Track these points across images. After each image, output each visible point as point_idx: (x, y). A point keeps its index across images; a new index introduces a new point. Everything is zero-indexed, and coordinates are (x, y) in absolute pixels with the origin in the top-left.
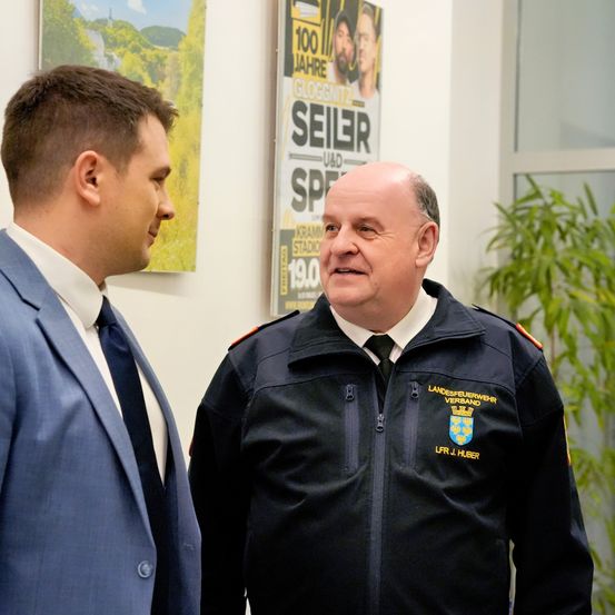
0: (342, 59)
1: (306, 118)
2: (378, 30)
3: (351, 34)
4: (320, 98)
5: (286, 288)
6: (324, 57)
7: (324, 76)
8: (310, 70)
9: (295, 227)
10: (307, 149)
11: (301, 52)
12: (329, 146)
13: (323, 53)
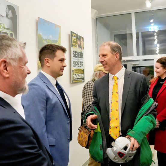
0: (79, 45)
1: (75, 53)
3: (80, 41)
4: (76, 50)
5: (73, 79)
9: (74, 70)
10: (75, 58)
11: (74, 44)
12: (78, 57)
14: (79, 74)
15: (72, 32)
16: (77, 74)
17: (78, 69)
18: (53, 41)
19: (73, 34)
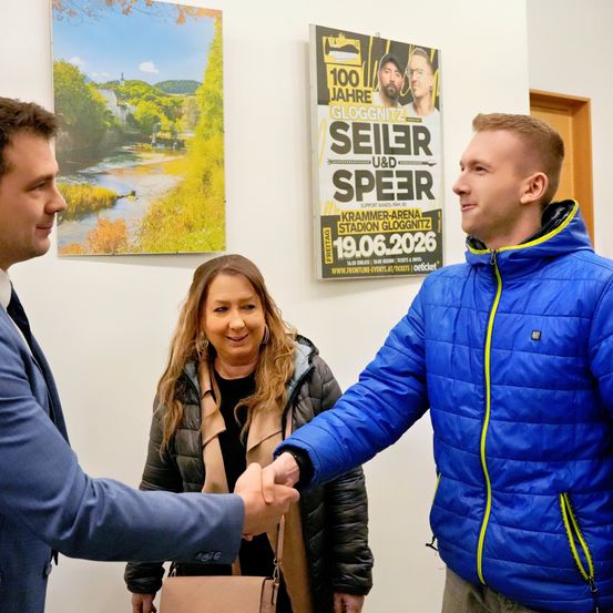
0: (390, 88)
1: (349, 134)
2: (434, 65)
3: (401, 70)
4: (366, 118)
5: (331, 258)
7: (370, 102)
8: (351, 98)
9: (340, 214)
10: (351, 155)
11: (339, 86)
12: (378, 152)
13: (365, 85)
14: (388, 236)
15: (322, 32)
16: (373, 236)
17: (378, 209)
18: (165, 86)
19: (331, 40)
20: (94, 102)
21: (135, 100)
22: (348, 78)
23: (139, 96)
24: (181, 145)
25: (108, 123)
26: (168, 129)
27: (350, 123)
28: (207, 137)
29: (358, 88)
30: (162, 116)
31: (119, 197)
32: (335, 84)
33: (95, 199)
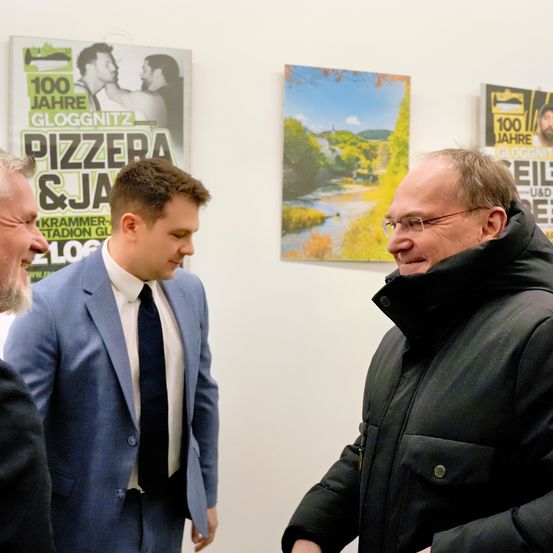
0: (548, 132)
4: (526, 157)
6: (529, 132)
7: (529, 144)
8: (514, 141)
11: (504, 131)
12: (535, 183)
13: (527, 129)
15: (490, 89)
18: (365, 135)
19: (499, 95)
20: (312, 147)
21: (342, 145)
22: (512, 125)
23: (345, 142)
24: (375, 179)
25: (322, 163)
26: (366, 166)
27: (512, 161)
28: (395, 173)
29: (520, 132)
30: (362, 157)
31: (327, 218)
32: (501, 129)
33: (309, 218)
